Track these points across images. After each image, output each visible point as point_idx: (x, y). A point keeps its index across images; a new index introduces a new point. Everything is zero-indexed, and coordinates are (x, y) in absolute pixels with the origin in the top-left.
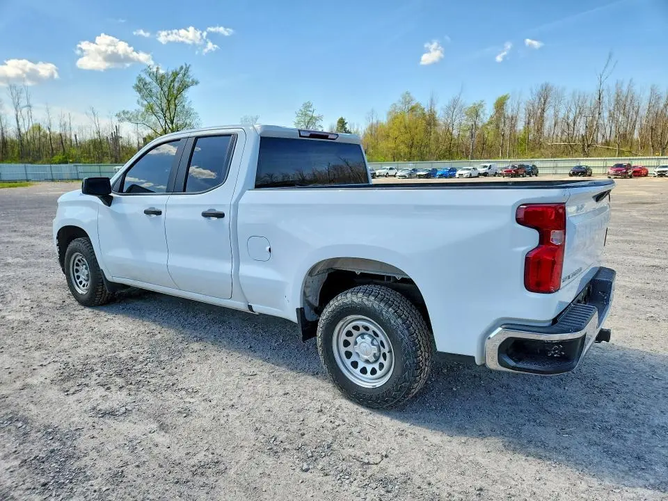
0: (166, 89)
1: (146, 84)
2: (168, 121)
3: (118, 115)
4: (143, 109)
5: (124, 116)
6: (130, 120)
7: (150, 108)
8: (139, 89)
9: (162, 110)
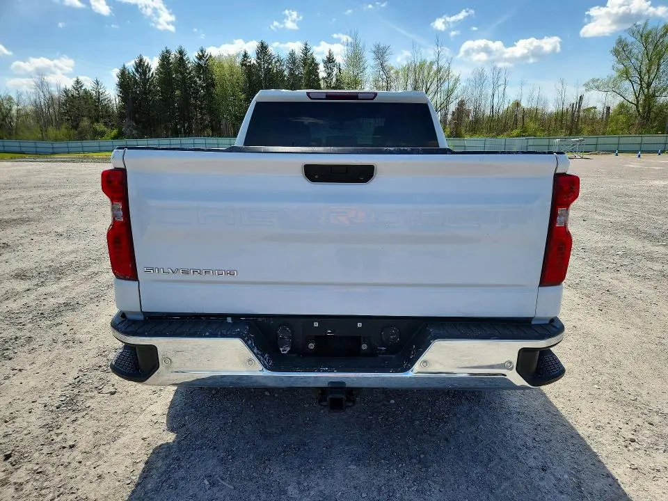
0: (651, 47)
1: (626, 45)
2: (645, 85)
3: (586, 85)
4: (616, 74)
5: (594, 85)
6: (598, 88)
7: (626, 74)
8: (616, 52)
9: (640, 73)
